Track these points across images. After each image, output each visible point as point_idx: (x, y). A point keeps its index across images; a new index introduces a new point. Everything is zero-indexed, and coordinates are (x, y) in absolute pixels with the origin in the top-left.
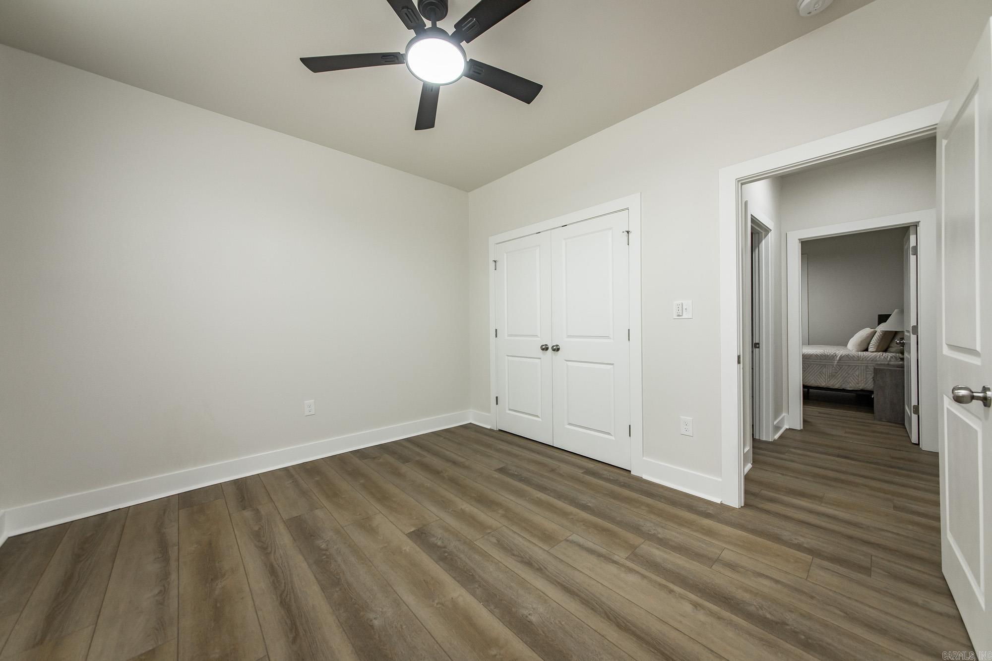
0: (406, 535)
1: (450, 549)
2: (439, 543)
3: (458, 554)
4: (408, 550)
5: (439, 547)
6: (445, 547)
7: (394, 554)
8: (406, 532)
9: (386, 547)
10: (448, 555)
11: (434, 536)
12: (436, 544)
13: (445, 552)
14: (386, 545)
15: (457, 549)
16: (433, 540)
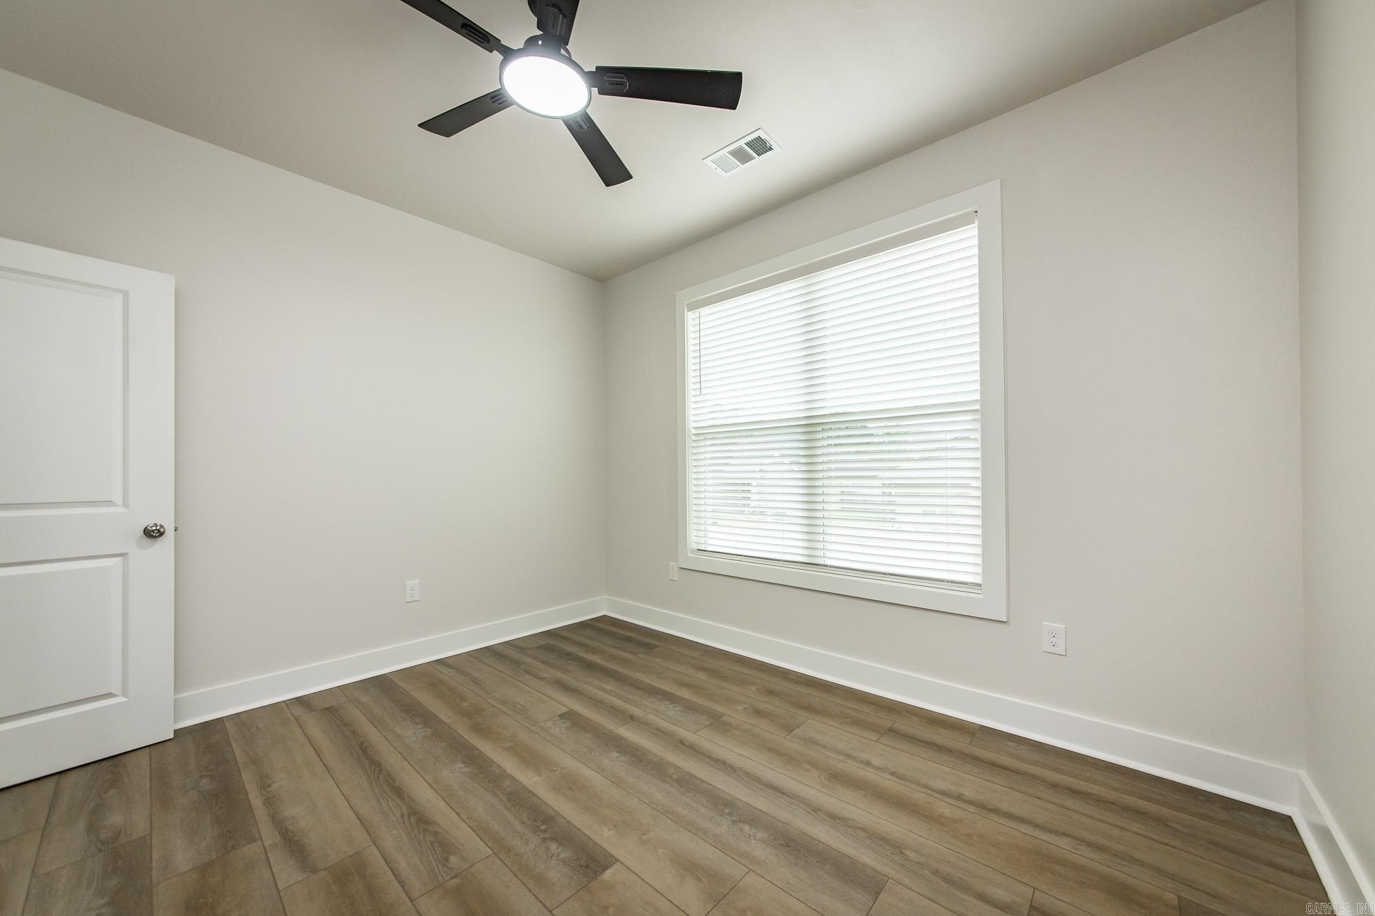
0: (617, 860)
1: (536, 837)
2: (554, 847)
3: (524, 829)
4: (606, 830)
5: (555, 840)
6: (545, 839)
7: (624, 822)
8: (617, 866)
9: (643, 834)
10: (541, 826)
11: (564, 862)
12: (560, 844)
13: (545, 831)
14: (644, 837)
15: (524, 838)
16: (566, 854)
